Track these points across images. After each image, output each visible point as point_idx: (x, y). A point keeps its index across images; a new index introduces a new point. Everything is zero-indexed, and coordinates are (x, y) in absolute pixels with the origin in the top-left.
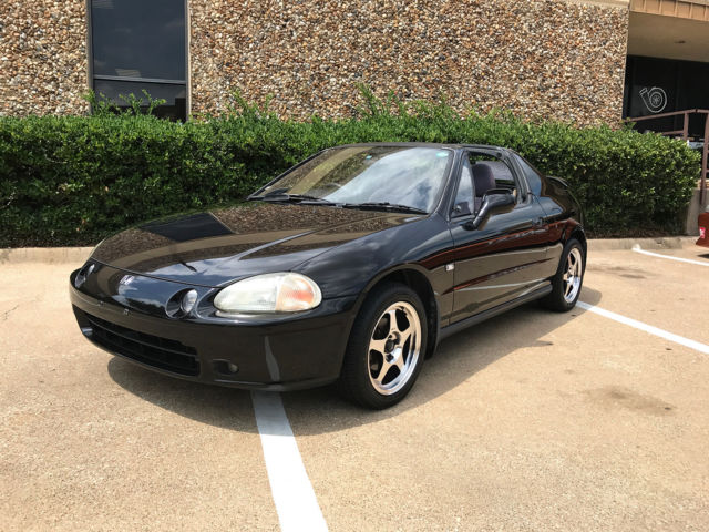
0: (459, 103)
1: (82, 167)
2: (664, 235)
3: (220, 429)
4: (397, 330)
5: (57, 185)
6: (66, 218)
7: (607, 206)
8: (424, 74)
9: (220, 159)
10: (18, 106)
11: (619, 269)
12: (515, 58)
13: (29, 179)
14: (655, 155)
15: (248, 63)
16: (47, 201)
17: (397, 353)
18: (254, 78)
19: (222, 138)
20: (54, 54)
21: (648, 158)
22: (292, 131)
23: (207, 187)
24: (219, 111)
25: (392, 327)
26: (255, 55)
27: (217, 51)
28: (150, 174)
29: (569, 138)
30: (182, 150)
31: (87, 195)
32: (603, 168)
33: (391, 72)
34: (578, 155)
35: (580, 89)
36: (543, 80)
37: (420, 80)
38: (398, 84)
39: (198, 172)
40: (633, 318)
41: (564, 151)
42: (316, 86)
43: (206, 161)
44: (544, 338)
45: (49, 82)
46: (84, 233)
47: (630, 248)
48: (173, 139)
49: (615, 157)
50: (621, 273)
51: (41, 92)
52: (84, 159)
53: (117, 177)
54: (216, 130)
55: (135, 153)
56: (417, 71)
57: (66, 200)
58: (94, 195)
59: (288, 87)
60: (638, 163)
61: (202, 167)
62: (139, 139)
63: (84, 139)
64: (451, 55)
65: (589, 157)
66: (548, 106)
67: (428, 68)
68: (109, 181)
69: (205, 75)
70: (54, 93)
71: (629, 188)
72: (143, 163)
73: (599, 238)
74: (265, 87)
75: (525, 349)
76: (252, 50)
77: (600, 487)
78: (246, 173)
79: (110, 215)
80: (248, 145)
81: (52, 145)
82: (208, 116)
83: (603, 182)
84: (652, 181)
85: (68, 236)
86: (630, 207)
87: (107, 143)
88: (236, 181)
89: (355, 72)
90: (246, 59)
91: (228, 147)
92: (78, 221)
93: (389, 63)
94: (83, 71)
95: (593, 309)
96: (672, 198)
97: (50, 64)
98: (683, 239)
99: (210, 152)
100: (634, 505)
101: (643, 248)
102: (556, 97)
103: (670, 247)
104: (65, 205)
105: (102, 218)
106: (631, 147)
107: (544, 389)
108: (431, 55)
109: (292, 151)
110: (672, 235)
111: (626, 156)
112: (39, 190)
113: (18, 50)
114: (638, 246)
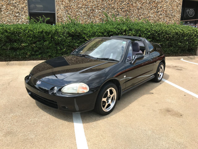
0: (133, 17)
1: (27, 39)
2: (190, 55)
3: (64, 121)
4: (110, 95)
5: (21, 44)
6: (23, 53)
7: (174, 47)
8: (123, 8)
9: (65, 36)
10: (9, 20)
11: (176, 67)
12: (149, 3)
13: (13, 43)
14: (188, 33)
15: (72, 6)
16: (18, 49)
17: (110, 101)
18: (74, 11)
19: (65, 30)
20: (18, 5)
21: (186, 34)
22: (85, 28)
23: (61, 44)
24: (64, 21)
25: (108, 94)
26: (74, 4)
27: (64, 3)
28: (46, 41)
29: (164, 28)
30: (54, 34)
31: (29, 47)
32: (173, 37)
33: (113, 8)
34: (166, 33)
35: (168, 12)
36: (158, 9)
37: (121, 10)
38: (115, 12)
39: (59, 40)
40: (177, 84)
41: (162, 32)
42: (92, 13)
43: (61, 37)
44: (151, 91)
45: (17, 13)
46: (29, 57)
47: (180, 59)
48: (52, 31)
49: (177, 34)
50: (176, 68)
51: (15, 16)
52: (28, 37)
53: (37, 42)
54: (64, 27)
55: (42, 35)
56: (121, 7)
57: (23, 48)
58: (31, 47)
59: (84, 13)
60: (183, 35)
61: (60, 39)
62: (42, 31)
63: (27, 31)
64: (131, 2)
65: (169, 34)
66: (159, 17)
67: (124, 7)
68: (35, 43)
69: (60, 10)
70: (18, 16)
71: (181, 42)
72: (44, 37)
73: (171, 56)
74: (77, 13)
75: (146, 95)
76: (73, 2)
77: (159, 140)
78: (72, 40)
79: (35, 52)
80: (73, 32)
81: (19, 33)
82: (62, 22)
83: (173, 41)
84: (187, 40)
85: (24, 58)
86: (181, 48)
87: (34, 32)
88: (69, 42)
89: (103, 8)
90: (72, 5)
91: (67, 33)
92: (27, 54)
93: (113, 5)
94: (26, 10)
95: (166, 81)
96: (193, 45)
97: (17, 8)
98: (195, 56)
99: (62, 34)
100: (167, 146)
101: (184, 59)
102: (161, 14)
103: (191, 59)
104: (23, 49)
105: (33, 53)
106: (182, 30)
107: (149, 109)
108: (125, 3)
109: (85, 33)
110: (192, 55)
111: (180, 33)
112: (16, 46)
113: (8, 4)
114: (182, 59)
